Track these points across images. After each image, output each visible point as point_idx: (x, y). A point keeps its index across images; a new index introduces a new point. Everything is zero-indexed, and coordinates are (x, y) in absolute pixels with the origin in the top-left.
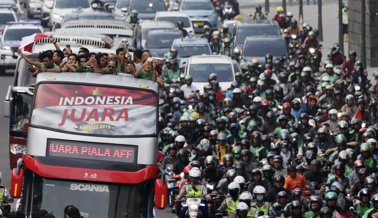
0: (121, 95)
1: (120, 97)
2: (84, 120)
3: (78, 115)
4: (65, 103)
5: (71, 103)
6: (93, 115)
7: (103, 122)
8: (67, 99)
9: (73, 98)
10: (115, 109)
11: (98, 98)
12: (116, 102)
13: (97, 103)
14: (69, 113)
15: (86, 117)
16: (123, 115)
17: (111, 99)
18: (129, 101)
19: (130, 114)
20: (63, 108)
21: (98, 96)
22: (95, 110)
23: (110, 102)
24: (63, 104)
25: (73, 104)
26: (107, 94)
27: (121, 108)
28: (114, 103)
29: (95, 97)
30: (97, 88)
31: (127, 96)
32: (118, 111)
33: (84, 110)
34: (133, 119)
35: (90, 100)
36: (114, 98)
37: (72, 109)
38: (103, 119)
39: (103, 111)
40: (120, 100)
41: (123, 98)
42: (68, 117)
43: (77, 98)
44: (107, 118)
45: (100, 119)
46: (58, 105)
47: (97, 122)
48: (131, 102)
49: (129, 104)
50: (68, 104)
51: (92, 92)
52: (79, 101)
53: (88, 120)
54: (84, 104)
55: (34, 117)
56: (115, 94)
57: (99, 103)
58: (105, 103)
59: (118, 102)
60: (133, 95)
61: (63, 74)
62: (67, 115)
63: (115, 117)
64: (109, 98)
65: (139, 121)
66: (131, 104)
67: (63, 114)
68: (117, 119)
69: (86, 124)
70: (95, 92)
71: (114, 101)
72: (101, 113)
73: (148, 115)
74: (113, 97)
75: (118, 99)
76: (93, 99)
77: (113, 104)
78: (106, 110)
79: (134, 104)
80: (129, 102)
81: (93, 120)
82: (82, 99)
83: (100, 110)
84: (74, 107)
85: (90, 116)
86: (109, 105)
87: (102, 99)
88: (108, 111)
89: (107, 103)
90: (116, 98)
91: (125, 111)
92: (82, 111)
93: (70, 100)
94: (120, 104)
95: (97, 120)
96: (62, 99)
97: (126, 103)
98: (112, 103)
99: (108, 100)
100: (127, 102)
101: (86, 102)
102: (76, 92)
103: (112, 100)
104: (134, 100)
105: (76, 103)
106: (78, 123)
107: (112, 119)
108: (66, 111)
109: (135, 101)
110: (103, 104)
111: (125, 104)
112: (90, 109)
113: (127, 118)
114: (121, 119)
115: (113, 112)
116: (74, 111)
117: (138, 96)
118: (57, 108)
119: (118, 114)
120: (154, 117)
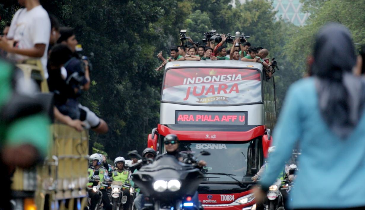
0: (232, 74)
1: (231, 75)
2: (204, 94)
3: (199, 91)
4: (188, 83)
5: (193, 82)
6: (211, 90)
7: (219, 95)
8: (189, 79)
9: (194, 78)
10: (228, 84)
11: (214, 77)
12: (228, 79)
13: (213, 81)
14: (192, 89)
15: (205, 92)
16: (235, 89)
17: (224, 77)
18: (239, 77)
19: (240, 87)
20: (187, 86)
21: (214, 75)
22: (212, 87)
23: (223, 79)
24: (186, 84)
25: (195, 83)
26: (221, 74)
27: (232, 83)
28: (227, 80)
29: (212, 76)
30: (213, 69)
31: (236, 75)
32: (230, 86)
33: (204, 87)
34: (243, 91)
35: (207, 79)
37: (193, 87)
38: (219, 93)
39: (218, 86)
40: (232, 77)
41: (234, 76)
42: (191, 93)
43: (197, 78)
44: (222, 92)
45: (216, 93)
46: (182, 84)
47: (214, 95)
48: (240, 78)
49: (238, 80)
50: (190, 83)
51: (209, 73)
52: (199, 80)
53: (207, 94)
54: (203, 82)
55: (164, 95)
56: (227, 73)
57: (215, 81)
58: (220, 81)
59: (230, 79)
60: (242, 73)
63: (228, 91)
64: (222, 76)
65: (248, 93)
66: (240, 80)
67: (187, 91)
68: (230, 92)
69: (206, 97)
70: (212, 72)
71: (227, 78)
72: (216, 88)
73: (255, 87)
74: (225, 76)
75: (230, 76)
76: (210, 78)
77: (226, 81)
78: (220, 85)
79: (243, 79)
80: (239, 78)
81: (211, 94)
82: (201, 78)
83: (216, 86)
84: (195, 85)
85: (208, 91)
86: (223, 82)
87: (217, 77)
88: (222, 86)
89: (222, 80)
90: (228, 76)
91: (236, 85)
92: (201, 87)
93: (192, 79)
94: (231, 80)
95: (214, 93)
96: (185, 80)
97: (236, 79)
98: (225, 80)
99: (222, 78)
100: (237, 78)
101: (205, 81)
102: (197, 74)
103: (225, 78)
105: (197, 82)
106: (199, 97)
107: (226, 92)
108: (189, 88)
109: (243, 78)
110: (218, 81)
111: (236, 80)
112: (208, 86)
113: (237, 91)
114: (233, 92)
115: (226, 87)
116: (195, 88)
117: (245, 74)
118: (182, 86)
119: (230, 88)
120: (259, 89)
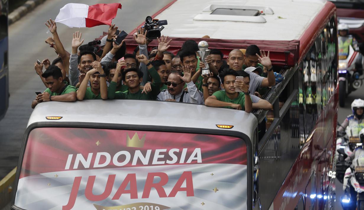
0: (181, 146)
1: (177, 150)
2: (111, 197)
3: (99, 188)
4: (76, 166)
5: (87, 164)
6: (128, 188)
7: (146, 200)
8: (80, 157)
9: (90, 155)
10: (169, 173)
11: (138, 154)
12: (171, 159)
13: (134, 163)
14: (84, 183)
15: (114, 190)
16: (184, 185)
17: (161, 153)
18: (196, 156)
19: (198, 182)
20: (70, 175)
21: (137, 149)
22: (131, 178)
23: (159, 160)
24: (71, 168)
25: (91, 167)
26: (154, 145)
27: (180, 171)
28: (168, 162)
29: (132, 151)
30: (136, 134)
31: (191, 147)
32: (174, 177)
33: (112, 178)
34: (202, 192)
35: (122, 158)
36: (168, 152)
37: (88, 177)
38: (146, 195)
39: (145, 178)
40: (179, 155)
41: (185, 151)
42: (81, 193)
43: (99, 155)
44: (154, 192)
45: (140, 194)
46: (63, 168)
47: (134, 201)
48: (199, 159)
49: (194, 162)
50: (81, 167)
51: (126, 141)
52: (103, 159)
53: (117, 196)
54: (111, 166)
56: (169, 145)
57: (139, 163)
58: (150, 163)
59: (175, 158)
60: (203, 144)
61: (79, 104)
62: (80, 189)
63: (168, 190)
64: (158, 151)
65: (215, 196)
66: (198, 162)
67: (71, 186)
68: (173, 194)
69: (115, 205)
70: (133, 140)
71: (168, 157)
72: (141, 182)
73: (230, 182)
74: (165, 150)
75: (175, 153)
76: (128, 155)
77: (166, 164)
78: (151, 176)
79: (204, 162)
80: (195, 159)
81: (128, 196)
82: (108, 155)
83: (141, 177)
84: (93, 173)
85: (121, 190)
86: (158, 167)
87: (144, 154)
88: (155, 177)
89: (155, 161)
90: (171, 153)
91: (188, 176)
92: (106, 179)
93: (86, 158)
94: (178, 162)
95: (134, 196)
96: (70, 157)
97: (189, 161)
98: (163, 162)
99: (157, 156)
100: (192, 158)
101: (116, 162)
102: (98, 143)
103: (163, 156)
104: (204, 155)
105: (96, 165)
106: (98, 203)
107: (162, 194)
108: (78, 180)
109: (207, 157)
110: (147, 164)
111: (187, 162)
112: (121, 176)
113: (190, 192)
114: (179, 194)
115: (165, 179)
116: (92, 180)
117: (212, 147)
118: (62, 174)
119: (174, 184)
120: (242, 186)
